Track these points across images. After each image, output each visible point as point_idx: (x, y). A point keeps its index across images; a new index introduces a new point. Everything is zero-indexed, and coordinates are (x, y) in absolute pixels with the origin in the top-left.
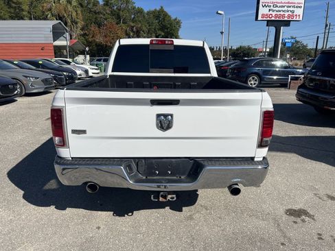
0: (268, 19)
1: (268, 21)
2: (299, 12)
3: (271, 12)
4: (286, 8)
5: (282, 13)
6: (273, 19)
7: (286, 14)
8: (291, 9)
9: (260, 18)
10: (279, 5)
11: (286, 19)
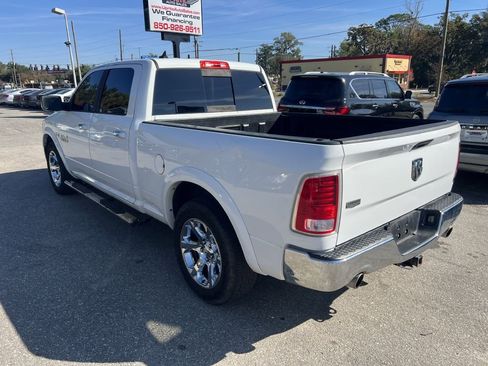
0: (163, 30)
1: (163, 33)
2: (198, 23)
3: (165, 21)
4: (181, 18)
5: (179, 23)
6: (169, 30)
7: (184, 25)
8: (188, 19)
9: (152, 28)
10: (173, 12)
11: (184, 32)
